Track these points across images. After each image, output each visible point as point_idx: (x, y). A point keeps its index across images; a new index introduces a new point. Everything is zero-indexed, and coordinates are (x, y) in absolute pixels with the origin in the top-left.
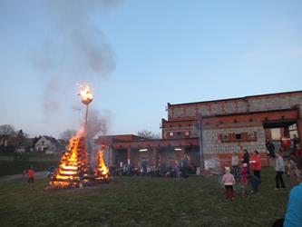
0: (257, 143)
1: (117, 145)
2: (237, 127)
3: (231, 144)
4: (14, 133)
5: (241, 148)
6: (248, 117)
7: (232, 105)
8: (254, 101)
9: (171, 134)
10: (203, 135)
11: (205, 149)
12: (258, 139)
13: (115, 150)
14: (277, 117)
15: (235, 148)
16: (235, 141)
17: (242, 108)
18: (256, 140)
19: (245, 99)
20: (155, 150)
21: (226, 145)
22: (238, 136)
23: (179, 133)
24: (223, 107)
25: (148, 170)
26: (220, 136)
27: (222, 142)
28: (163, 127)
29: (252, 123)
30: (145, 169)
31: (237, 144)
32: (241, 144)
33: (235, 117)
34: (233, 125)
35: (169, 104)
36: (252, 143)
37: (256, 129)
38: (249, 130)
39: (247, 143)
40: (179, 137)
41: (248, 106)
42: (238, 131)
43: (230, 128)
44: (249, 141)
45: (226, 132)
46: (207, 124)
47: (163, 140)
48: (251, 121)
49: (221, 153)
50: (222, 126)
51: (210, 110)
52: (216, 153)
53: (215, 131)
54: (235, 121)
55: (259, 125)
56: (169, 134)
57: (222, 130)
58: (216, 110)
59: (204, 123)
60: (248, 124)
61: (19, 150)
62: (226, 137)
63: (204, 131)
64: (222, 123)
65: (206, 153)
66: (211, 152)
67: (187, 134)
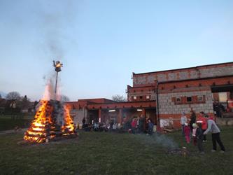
2: (188, 91)
3: (183, 106)
4: (20, 98)
5: (192, 109)
6: (198, 82)
7: (186, 73)
9: (135, 98)
10: (160, 98)
11: (160, 110)
12: (207, 102)
14: (223, 82)
15: (186, 109)
16: (186, 104)
17: (194, 75)
18: (204, 102)
19: (197, 68)
20: (120, 111)
21: (179, 106)
22: (189, 99)
23: (141, 97)
24: (178, 75)
25: (114, 127)
26: (174, 99)
27: (175, 104)
28: (128, 92)
29: (201, 88)
31: (188, 105)
32: (192, 106)
33: (187, 83)
34: (185, 89)
35: (134, 74)
36: (201, 105)
37: (204, 93)
38: (199, 94)
39: (197, 105)
40: (141, 100)
41: (200, 74)
42: (189, 95)
43: (181, 92)
44: (199, 103)
45: (178, 95)
46: (163, 89)
47: (128, 102)
48: (200, 85)
49: (174, 113)
50: (175, 90)
51: (167, 78)
52: (170, 113)
53: (169, 94)
54: (187, 86)
55: (208, 90)
56: (133, 97)
57: (175, 94)
58: (172, 77)
59: (160, 88)
60: (198, 89)
61: (24, 111)
62: (178, 99)
63: (160, 95)
64: (175, 87)
65: (162, 113)
66: (166, 113)
67: (148, 97)
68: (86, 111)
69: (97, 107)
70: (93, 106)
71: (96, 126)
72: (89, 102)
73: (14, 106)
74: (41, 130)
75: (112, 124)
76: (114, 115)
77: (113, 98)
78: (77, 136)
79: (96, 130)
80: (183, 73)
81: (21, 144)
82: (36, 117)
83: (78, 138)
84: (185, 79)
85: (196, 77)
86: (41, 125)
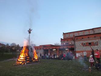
0: (98, 46)
1: (45, 48)
3: (87, 47)
5: (91, 48)
7: (88, 32)
8: (96, 30)
9: (64, 44)
10: (76, 44)
11: (76, 49)
12: (99, 45)
13: (44, 50)
16: (88, 46)
17: (92, 32)
18: (97, 45)
19: (93, 29)
20: (58, 50)
21: (85, 47)
22: (90, 44)
23: (67, 43)
24: (84, 33)
25: (55, 57)
26: (82, 44)
27: (83, 46)
28: (61, 41)
29: (96, 38)
30: (54, 57)
31: (89, 47)
32: (91, 47)
33: (88, 36)
34: (88, 39)
35: (64, 33)
36: (96, 46)
37: (97, 40)
38: (94, 41)
39: (94, 46)
40: (67, 45)
41: (94, 32)
43: (86, 40)
44: (95, 45)
45: (85, 42)
46: (77, 39)
47: (61, 46)
48: (95, 37)
49: (83, 50)
50: (83, 39)
51: (79, 34)
52: (81, 50)
53: (80, 42)
54: (88, 38)
55: (99, 39)
56: (63, 44)
57: (83, 41)
58: (81, 34)
59: (76, 39)
60: (94, 38)
61: (17, 51)
62: (84, 44)
63: (76, 42)
64: (83, 38)
65: (77, 50)
66: (79, 50)
67: (70, 43)
68: (43, 50)
69: (48, 48)
70: (46, 48)
71: (48, 57)
72: (44, 46)
73: (14, 49)
74: (23, 59)
75: (54, 56)
76: (55, 52)
77: (55, 44)
78: (39, 61)
79: (47, 59)
80: (86, 32)
81: (15, 65)
82: (21, 53)
83: (39, 62)
84: (87, 34)
85: (92, 33)
86: (23, 57)
